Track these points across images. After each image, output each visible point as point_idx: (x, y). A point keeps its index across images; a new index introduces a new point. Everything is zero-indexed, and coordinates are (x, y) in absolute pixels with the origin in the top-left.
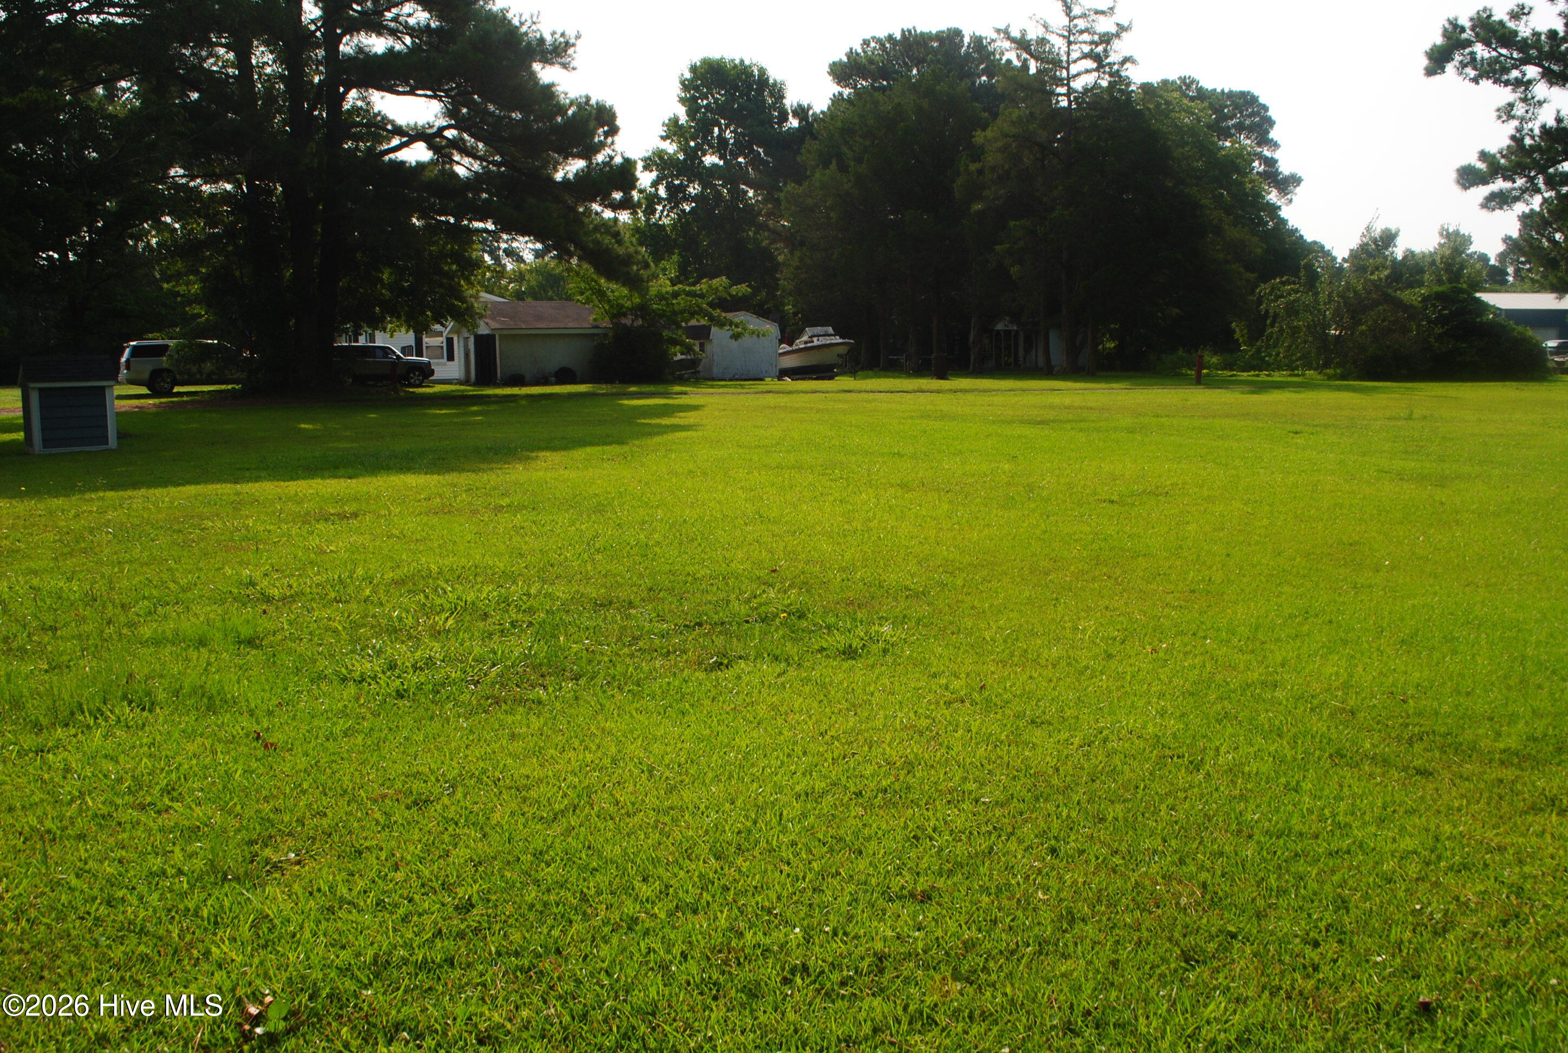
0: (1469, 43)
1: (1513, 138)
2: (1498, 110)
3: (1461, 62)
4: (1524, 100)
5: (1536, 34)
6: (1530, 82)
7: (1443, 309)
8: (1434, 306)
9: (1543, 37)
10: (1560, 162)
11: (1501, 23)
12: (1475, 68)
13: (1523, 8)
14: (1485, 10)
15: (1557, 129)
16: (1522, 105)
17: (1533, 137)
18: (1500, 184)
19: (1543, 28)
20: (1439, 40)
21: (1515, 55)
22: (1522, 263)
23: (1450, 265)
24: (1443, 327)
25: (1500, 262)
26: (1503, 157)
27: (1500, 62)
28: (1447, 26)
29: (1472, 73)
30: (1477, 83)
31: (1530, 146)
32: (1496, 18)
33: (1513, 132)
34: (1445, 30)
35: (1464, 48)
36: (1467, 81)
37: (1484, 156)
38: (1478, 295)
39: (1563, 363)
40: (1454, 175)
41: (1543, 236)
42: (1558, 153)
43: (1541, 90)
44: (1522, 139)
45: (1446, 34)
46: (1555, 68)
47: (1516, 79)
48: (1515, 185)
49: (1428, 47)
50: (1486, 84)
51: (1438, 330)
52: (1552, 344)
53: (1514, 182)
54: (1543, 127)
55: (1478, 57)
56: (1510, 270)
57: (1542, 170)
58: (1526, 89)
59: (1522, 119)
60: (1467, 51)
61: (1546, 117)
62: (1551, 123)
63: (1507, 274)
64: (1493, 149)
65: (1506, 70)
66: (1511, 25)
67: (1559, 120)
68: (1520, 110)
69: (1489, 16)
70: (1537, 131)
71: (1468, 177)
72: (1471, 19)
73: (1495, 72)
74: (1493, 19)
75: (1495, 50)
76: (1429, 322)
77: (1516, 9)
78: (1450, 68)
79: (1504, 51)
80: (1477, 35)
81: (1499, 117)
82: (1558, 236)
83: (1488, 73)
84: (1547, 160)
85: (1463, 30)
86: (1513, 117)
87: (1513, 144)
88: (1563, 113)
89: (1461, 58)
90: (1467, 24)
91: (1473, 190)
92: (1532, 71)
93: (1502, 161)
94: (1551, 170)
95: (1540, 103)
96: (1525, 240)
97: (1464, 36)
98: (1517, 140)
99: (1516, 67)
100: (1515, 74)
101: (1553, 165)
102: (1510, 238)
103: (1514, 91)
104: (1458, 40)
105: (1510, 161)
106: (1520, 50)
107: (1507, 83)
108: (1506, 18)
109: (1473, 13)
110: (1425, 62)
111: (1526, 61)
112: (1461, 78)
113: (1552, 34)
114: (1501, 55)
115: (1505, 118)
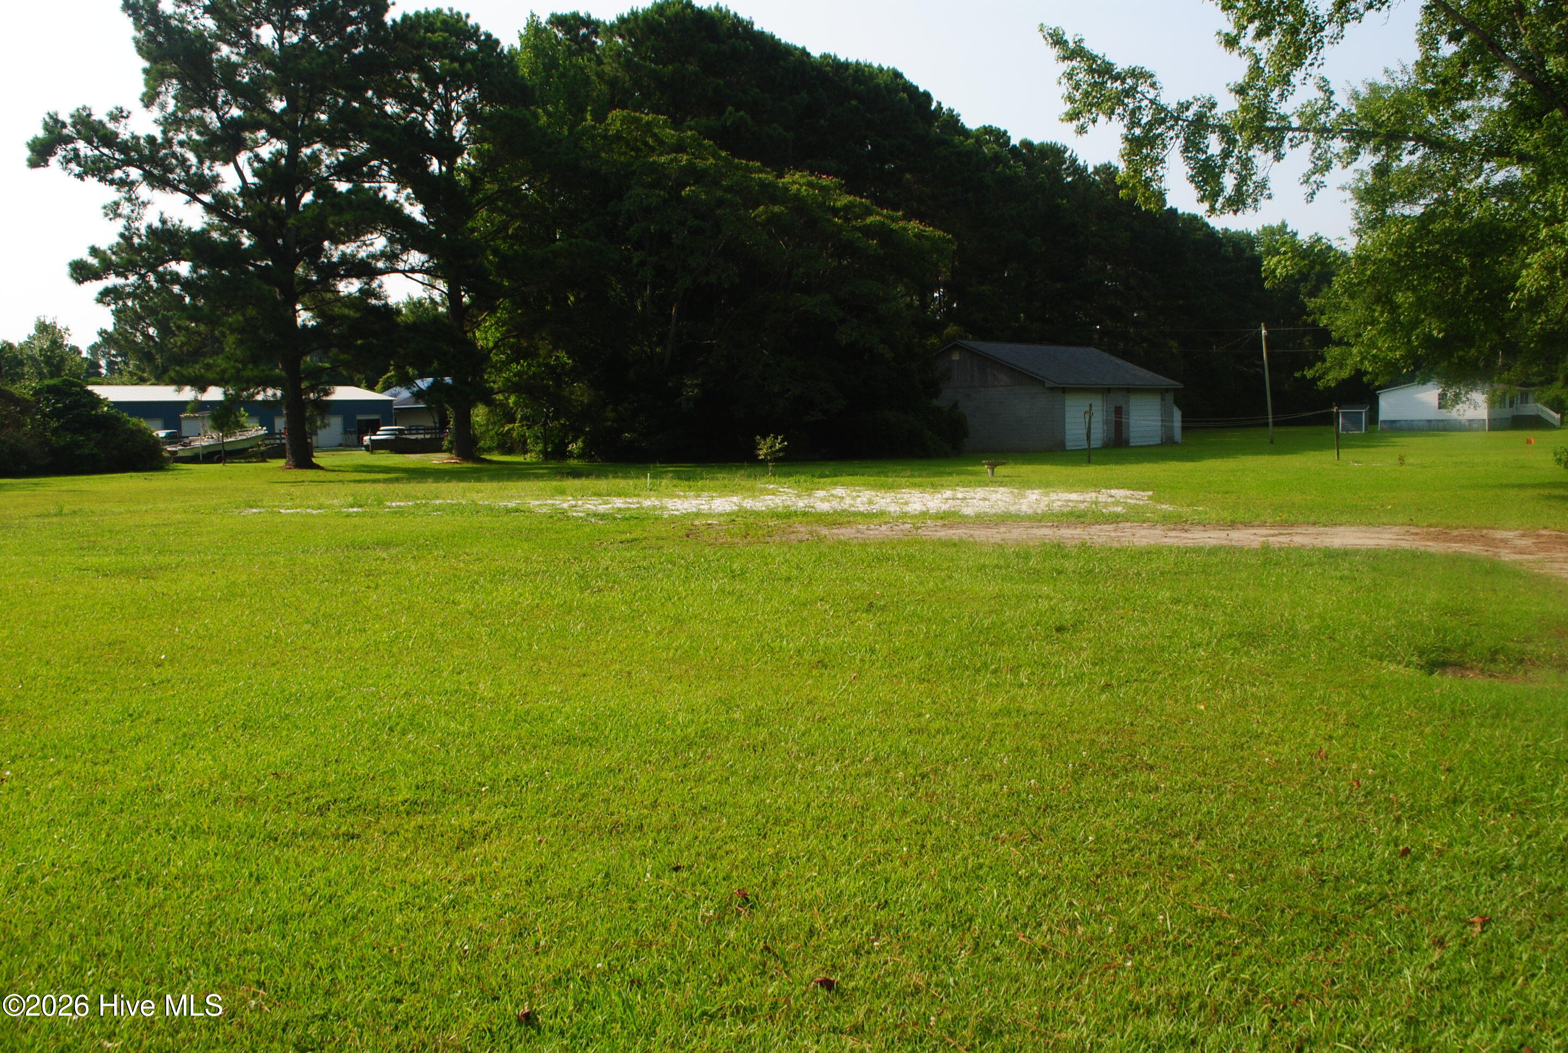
0: (69, 140)
1: (122, 235)
2: (105, 208)
3: (64, 157)
4: (129, 200)
5: (135, 138)
6: (132, 184)
7: (57, 402)
8: (47, 399)
9: (142, 141)
10: (167, 262)
11: (101, 122)
12: (79, 165)
13: (122, 111)
14: (84, 108)
15: (162, 230)
16: (127, 204)
17: (140, 237)
18: (112, 280)
19: (142, 132)
20: (41, 134)
21: (117, 156)
22: (114, 356)
23: (49, 357)
24: (58, 420)
25: (92, 354)
26: (114, 253)
27: (103, 161)
28: (48, 119)
29: (77, 170)
30: (82, 179)
31: (139, 245)
32: (96, 117)
33: (122, 230)
34: (46, 123)
35: (66, 144)
36: (72, 176)
37: (94, 251)
38: (90, 388)
39: (175, 452)
40: (67, 270)
41: (137, 330)
42: (165, 253)
43: (143, 191)
44: (131, 238)
45: (46, 127)
46: (156, 172)
47: (121, 179)
48: (128, 282)
49: (29, 138)
50: (91, 181)
51: (54, 424)
52: (162, 434)
53: (127, 278)
54: (150, 227)
55: (82, 154)
56: (103, 363)
57: (153, 269)
58: (130, 190)
59: (129, 218)
60: (70, 146)
61: (151, 218)
62: (157, 224)
63: (100, 367)
64: (103, 245)
65: (110, 170)
66: (111, 126)
67: (164, 222)
68: (125, 209)
69: (89, 115)
70: (143, 231)
71: (81, 272)
72: (72, 116)
73: (100, 171)
74: (93, 118)
75: (97, 148)
76: (44, 415)
77: (115, 111)
78: (53, 161)
79: (106, 151)
80: (79, 132)
81: (106, 215)
82: (152, 331)
83: (93, 171)
84: (155, 259)
85: (64, 125)
86: (120, 216)
87: (121, 241)
88: (166, 216)
89: (64, 153)
90: (68, 121)
91: (87, 284)
92: (135, 173)
93: (114, 258)
94: (161, 269)
95: (144, 204)
96: (120, 334)
97: (65, 131)
98: (126, 238)
99: (118, 167)
100: (118, 174)
101: (162, 264)
102: (105, 332)
103: (118, 190)
104: (60, 134)
105: (122, 258)
106: (121, 151)
107: (112, 182)
108: (106, 119)
109: (72, 110)
110: (27, 153)
111: (129, 162)
112: (66, 173)
113: (151, 140)
114: (104, 154)
115: (111, 216)
